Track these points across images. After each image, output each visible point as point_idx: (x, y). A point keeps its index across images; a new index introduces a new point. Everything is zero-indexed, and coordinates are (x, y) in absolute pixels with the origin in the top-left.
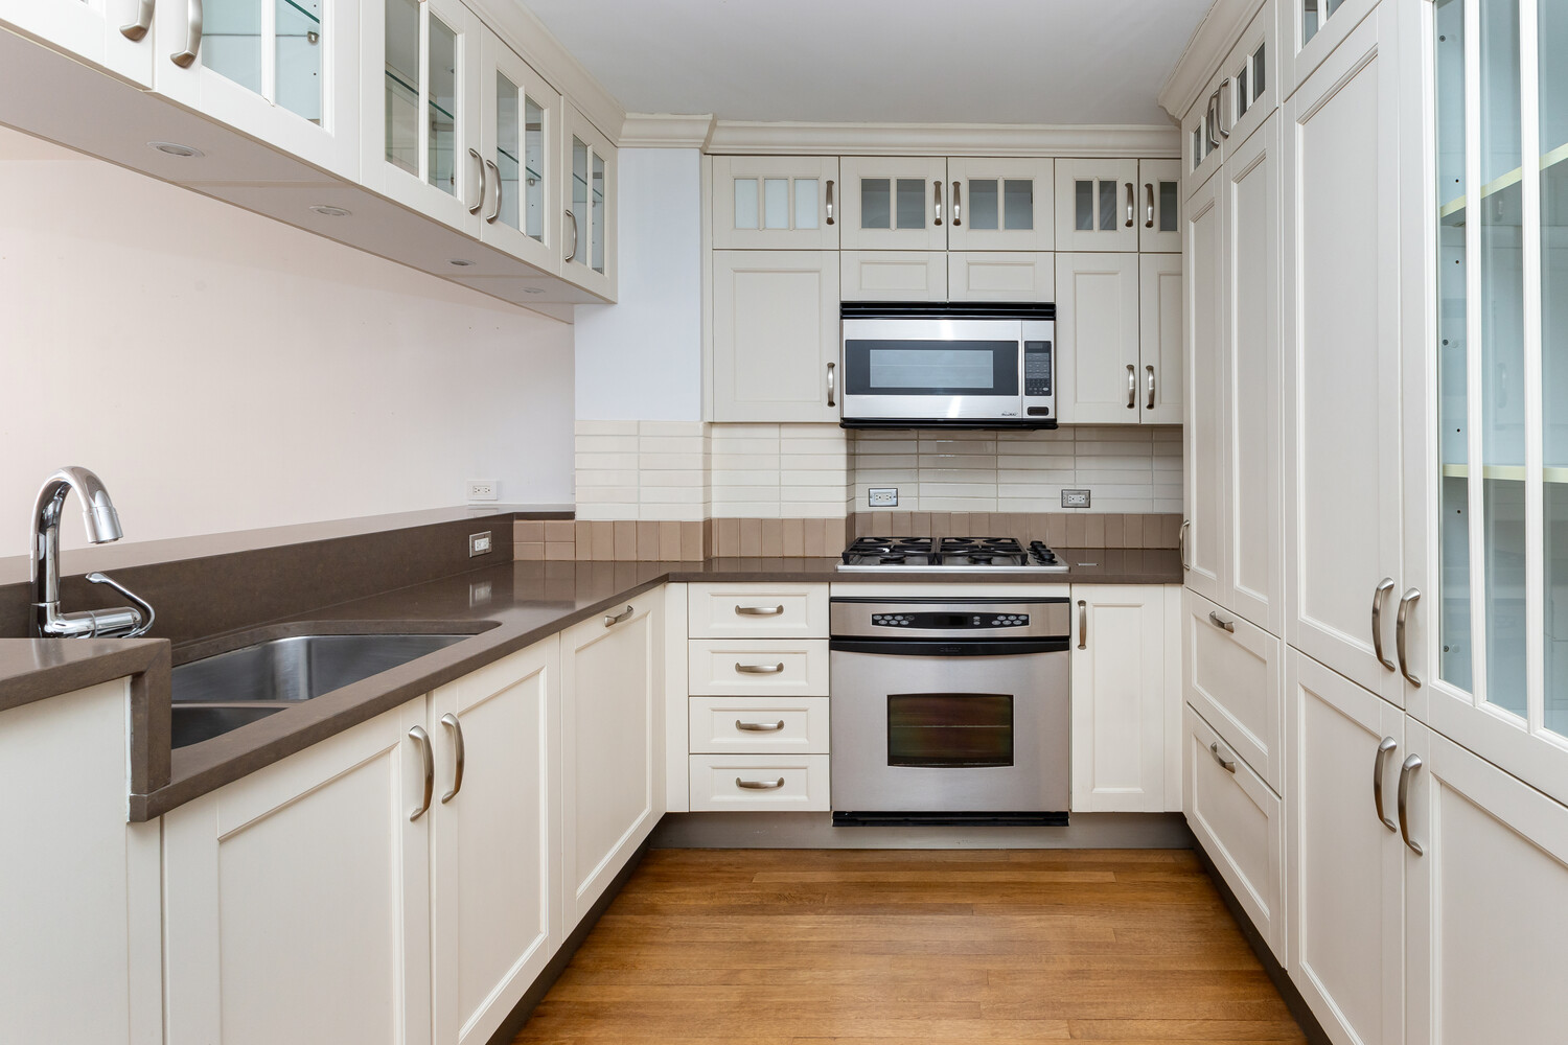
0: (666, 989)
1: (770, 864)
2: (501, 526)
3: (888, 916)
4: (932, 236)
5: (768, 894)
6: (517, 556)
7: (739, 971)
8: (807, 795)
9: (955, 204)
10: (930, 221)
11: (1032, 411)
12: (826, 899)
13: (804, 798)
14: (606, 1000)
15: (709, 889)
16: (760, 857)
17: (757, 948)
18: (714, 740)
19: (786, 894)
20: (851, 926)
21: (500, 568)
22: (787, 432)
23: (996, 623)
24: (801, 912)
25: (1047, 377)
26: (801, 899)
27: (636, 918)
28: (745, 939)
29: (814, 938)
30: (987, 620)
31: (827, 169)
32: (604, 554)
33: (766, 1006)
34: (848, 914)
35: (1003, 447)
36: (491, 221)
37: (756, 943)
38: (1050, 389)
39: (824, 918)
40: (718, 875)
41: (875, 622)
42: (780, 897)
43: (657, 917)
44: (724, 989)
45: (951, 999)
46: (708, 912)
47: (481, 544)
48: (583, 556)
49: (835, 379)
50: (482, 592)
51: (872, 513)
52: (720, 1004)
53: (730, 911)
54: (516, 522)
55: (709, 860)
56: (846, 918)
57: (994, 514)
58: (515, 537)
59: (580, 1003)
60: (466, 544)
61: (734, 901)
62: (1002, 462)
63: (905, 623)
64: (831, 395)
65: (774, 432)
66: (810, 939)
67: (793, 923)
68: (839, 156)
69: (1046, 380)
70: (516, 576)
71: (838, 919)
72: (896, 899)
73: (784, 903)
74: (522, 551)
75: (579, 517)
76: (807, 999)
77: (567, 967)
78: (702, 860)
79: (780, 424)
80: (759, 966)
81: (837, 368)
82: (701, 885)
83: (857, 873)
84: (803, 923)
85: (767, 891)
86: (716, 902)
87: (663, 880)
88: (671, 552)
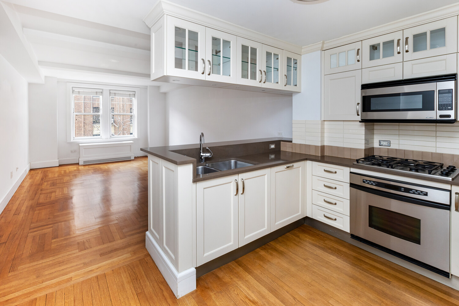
0: (292, 253)
1: (332, 240)
2: (278, 143)
3: (358, 269)
4: (397, 58)
5: (327, 247)
6: (281, 150)
7: (309, 259)
8: (343, 225)
9: (406, 45)
10: (396, 53)
11: (441, 116)
12: (342, 256)
13: (342, 226)
14: (280, 249)
15: (313, 238)
16: (330, 237)
17: (317, 257)
18: (318, 202)
19: (332, 249)
20: (345, 265)
21: (277, 152)
22: (345, 123)
23: (411, 192)
24: (333, 255)
25: (450, 103)
26: (335, 252)
27: (294, 237)
28: (315, 253)
29: (333, 263)
30: (407, 190)
31: (358, 46)
32: (298, 151)
33: (311, 270)
34: (346, 262)
35: (438, 128)
36: (264, 83)
37: (317, 255)
38: (452, 107)
39: (339, 260)
40: (317, 236)
41: (364, 182)
42: (330, 249)
43: (298, 239)
44: (304, 261)
45: (364, 300)
46: (310, 243)
47: (273, 146)
48: (294, 151)
49: (359, 108)
50: (273, 156)
51: (380, 148)
52: (301, 263)
53: (316, 246)
54: (281, 142)
55: (317, 232)
56: (345, 263)
57: (434, 153)
58: (281, 146)
59: (275, 247)
60: (269, 146)
61: (318, 244)
62: (438, 134)
63: (374, 184)
64: (358, 112)
65: (342, 123)
66: (332, 262)
67: (330, 256)
68: (362, 41)
69: (450, 104)
70: (281, 154)
71: (343, 262)
72: (365, 266)
73: (330, 251)
74: (282, 149)
75: (293, 142)
76: (322, 274)
77: (276, 239)
78: (315, 231)
79: (344, 121)
80: (315, 261)
81: (360, 105)
82: (312, 237)
83: (356, 254)
84: (332, 258)
85: (327, 246)
86: (313, 242)
87: (304, 231)
88: (313, 153)
